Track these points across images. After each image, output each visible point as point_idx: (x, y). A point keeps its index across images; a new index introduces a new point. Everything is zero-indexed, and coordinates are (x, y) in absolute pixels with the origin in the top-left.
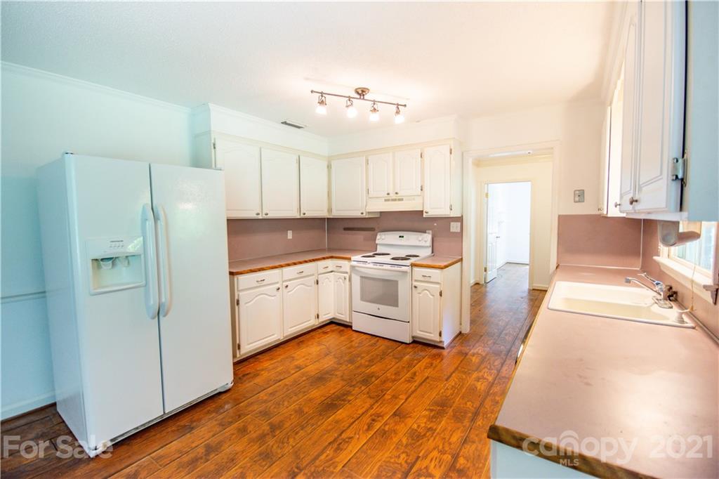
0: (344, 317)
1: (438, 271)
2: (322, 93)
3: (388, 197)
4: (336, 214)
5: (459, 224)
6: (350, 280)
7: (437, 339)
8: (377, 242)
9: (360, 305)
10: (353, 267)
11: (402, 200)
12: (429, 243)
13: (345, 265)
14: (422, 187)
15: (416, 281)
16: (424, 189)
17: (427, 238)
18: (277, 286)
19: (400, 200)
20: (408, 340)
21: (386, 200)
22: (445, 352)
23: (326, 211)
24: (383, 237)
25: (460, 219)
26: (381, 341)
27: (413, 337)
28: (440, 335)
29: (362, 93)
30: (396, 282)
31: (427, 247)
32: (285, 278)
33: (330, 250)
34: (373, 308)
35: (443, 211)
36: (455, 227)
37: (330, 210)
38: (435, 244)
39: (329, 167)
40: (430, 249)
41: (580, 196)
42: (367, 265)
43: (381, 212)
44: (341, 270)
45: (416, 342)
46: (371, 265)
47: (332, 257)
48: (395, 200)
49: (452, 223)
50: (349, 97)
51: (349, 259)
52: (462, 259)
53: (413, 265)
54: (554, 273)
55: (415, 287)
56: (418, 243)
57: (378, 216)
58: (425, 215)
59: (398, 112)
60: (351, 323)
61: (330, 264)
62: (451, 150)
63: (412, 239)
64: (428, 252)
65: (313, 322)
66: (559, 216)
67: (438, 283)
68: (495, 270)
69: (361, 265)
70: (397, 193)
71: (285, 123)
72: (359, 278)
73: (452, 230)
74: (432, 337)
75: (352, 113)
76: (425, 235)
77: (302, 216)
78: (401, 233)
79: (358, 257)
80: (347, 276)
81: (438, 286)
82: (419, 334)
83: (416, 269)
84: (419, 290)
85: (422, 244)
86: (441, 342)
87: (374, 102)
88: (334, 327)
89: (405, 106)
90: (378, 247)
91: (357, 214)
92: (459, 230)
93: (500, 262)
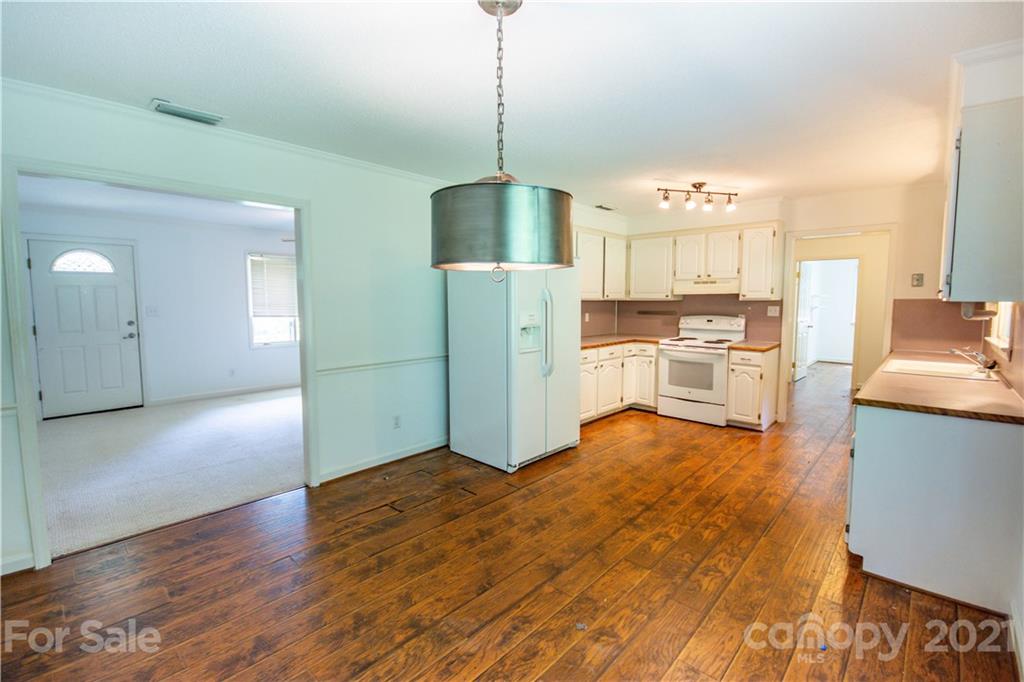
0: (648, 401)
1: (759, 354)
2: (666, 190)
3: (699, 280)
4: (634, 296)
5: (778, 308)
6: (657, 364)
7: (757, 422)
8: (680, 326)
9: (667, 388)
10: (660, 351)
11: (715, 282)
12: (742, 328)
13: (651, 349)
14: (739, 270)
15: (733, 364)
16: (743, 271)
17: (740, 323)
18: (595, 365)
19: (712, 282)
20: (723, 424)
21: (696, 283)
22: (764, 435)
23: (623, 293)
24: (688, 321)
25: (780, 303)
26: (692, 425)
27: (727, 421)
28: (759, 417)
29: (698, 186)
30: (711, 366)
31: (740, 332)
32: (601, 358)
33: (620, 334)
34: (683, 392)
35: (764, 294)
36: (773, 311)
37: (628, 292)
38: (748, 329)
39: (629, 247)
40: (743, 335)
41: (919, 280)
42: (678, 348)
43: (684, 296)
44: (646, 354)
45: (731, 426)
46: (683, 348)
47: (635, 341)
48: (706, 283)
49: (769, 308)
50: (688, 192)
51: (657, 343)
52: (779, 346)
53: (730, 348)
54: (887, 357)
55: (733, 370)
56: (728, 328)
57: (681, 299)
58: (741, 298)
59: (730, 201)
60: (656, 408)
61: (634, 347)
62: (774, 232)
63: (722, 323)
64: (741, 337)
65: (618, 405)
66: (895, 300)
67: (759, 366)
68: (805, 367)
69: (671, 348)
70: (709, 276)
71: (601, 207)
72: (667, 362)
73: (769, 314)
74: (750, 419)
75: (690, 205)
76: (738, 319)
77: (606, 298)
78: (710, 318)
79: (666, 341)
80: (653, 360)
81: (759, 369)
82: (735, 417)
83: (733, 352)
84: (737, 373)
85: (735, 328)
86: (760, 425)
87: (709, 193)
88: (632, 413)
89: (736, 195)
90: (681, 331)
91: (661, 297)
92: (777, 314)
93: (811, 358)
